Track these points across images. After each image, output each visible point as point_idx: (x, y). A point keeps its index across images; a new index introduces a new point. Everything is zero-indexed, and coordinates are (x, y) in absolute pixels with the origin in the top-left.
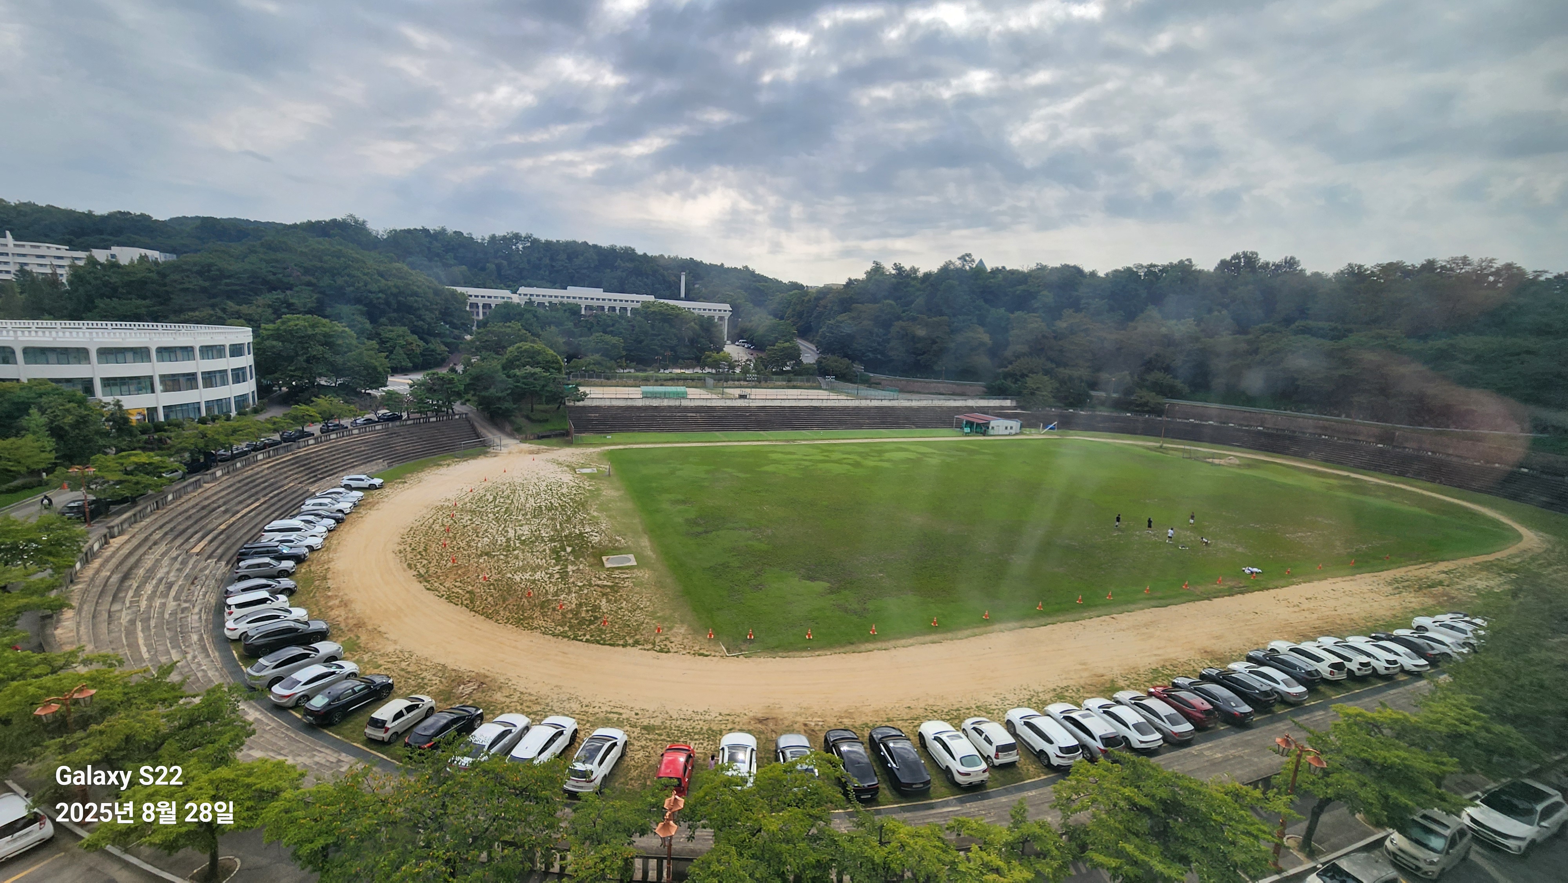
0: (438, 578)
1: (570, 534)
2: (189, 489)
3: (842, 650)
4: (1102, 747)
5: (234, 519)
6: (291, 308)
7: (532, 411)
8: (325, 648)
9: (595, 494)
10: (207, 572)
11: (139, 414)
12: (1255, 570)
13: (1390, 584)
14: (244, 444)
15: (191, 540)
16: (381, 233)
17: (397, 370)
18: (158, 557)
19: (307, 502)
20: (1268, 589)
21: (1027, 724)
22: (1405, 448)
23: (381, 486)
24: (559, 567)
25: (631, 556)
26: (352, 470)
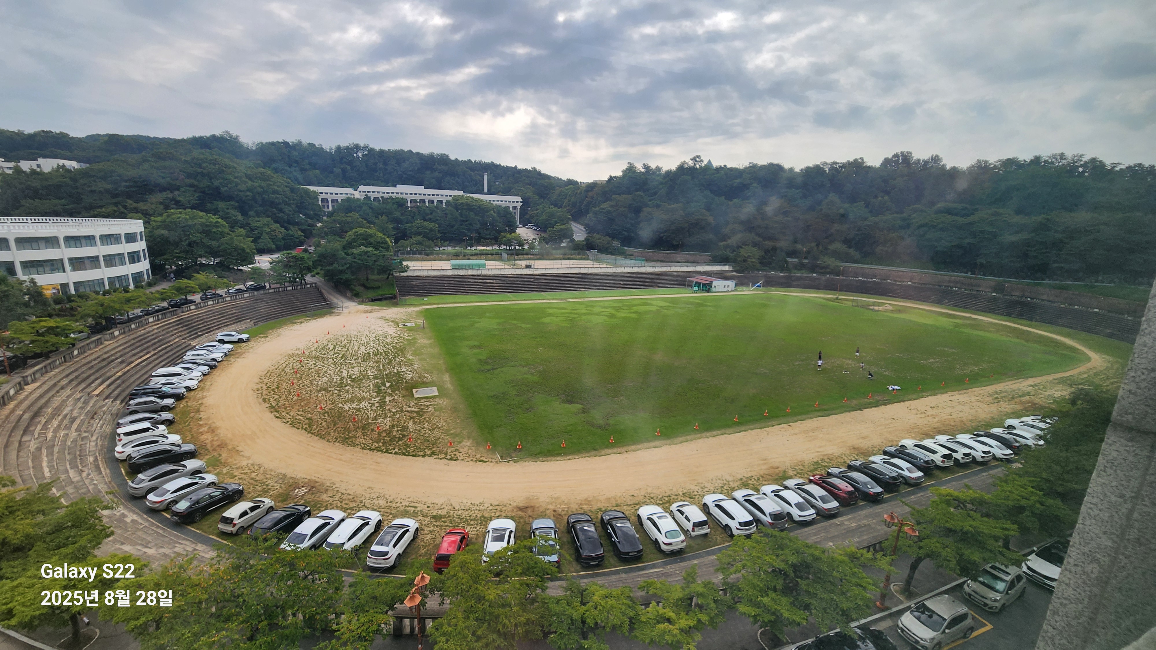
0: (286, 408)
1: (390, 373)
2: (92, 346)
3: (587, 455)
4: (770, 521)
5: (128, 368)
6: (178, 204)
7: (367, 280)
8: (191, 464)
9: (412, 342)
10: (105, 408)
11: (54, 288)
12: (896, 387)
13: (991, 396)
14: (139, 310)
15: (93, 385)
16: (250, 145)
17: (262, 252)
18: (64, 398)
19: (187, 354)
20: (904, 401)
21: (717, 505)
22: (1012, 296)
23: (248, 340)
24: (379, 398)
25: (435, 389)
26: (226, 328)
